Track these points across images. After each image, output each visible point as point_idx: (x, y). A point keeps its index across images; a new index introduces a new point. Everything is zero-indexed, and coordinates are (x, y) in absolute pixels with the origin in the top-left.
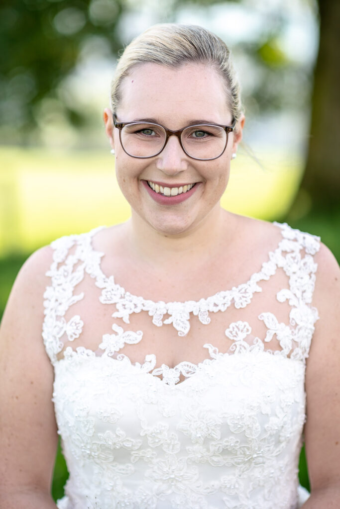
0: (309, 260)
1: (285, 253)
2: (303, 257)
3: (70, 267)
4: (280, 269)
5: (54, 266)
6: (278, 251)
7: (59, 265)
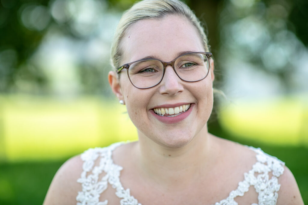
0: (275, 181)
1: (256, 174)
2: (270, 178)
3: (96, 177)
4: (252, 187)
5: (83, 174)
6: (252, 172)
7: (88, 174)
